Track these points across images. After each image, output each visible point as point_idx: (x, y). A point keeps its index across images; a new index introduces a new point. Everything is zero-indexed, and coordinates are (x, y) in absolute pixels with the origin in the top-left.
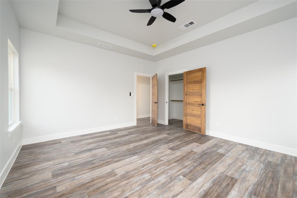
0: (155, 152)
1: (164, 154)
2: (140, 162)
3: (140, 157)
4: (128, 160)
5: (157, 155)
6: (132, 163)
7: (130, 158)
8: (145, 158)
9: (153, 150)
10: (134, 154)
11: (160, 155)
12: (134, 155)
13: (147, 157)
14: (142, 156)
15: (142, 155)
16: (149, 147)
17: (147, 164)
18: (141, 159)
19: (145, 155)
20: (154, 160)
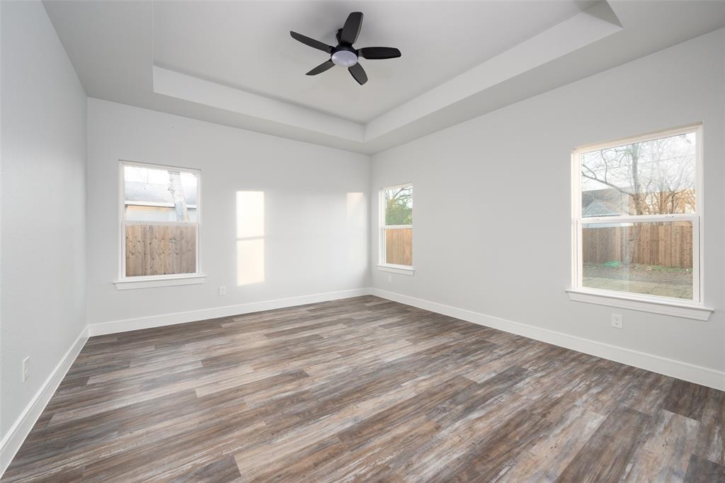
0: (344, 369)
1: (329, 364)
2: (379, 353)
3: (379, 359)
4: (401, 355)
5: (344, 362)
6: (392, 351)
7: (397, 358)
8: (369, 359)
9: (349, 374)
10: (392, 365)
11: (337, 363)
12: (393, 363)
13: (367, 359)
14: (376, 362)
15: (377, 364)
16: (358, 383)
17: (366, 349)
18: (377, 356)
19: (368, 363)
20: (353, 354)
